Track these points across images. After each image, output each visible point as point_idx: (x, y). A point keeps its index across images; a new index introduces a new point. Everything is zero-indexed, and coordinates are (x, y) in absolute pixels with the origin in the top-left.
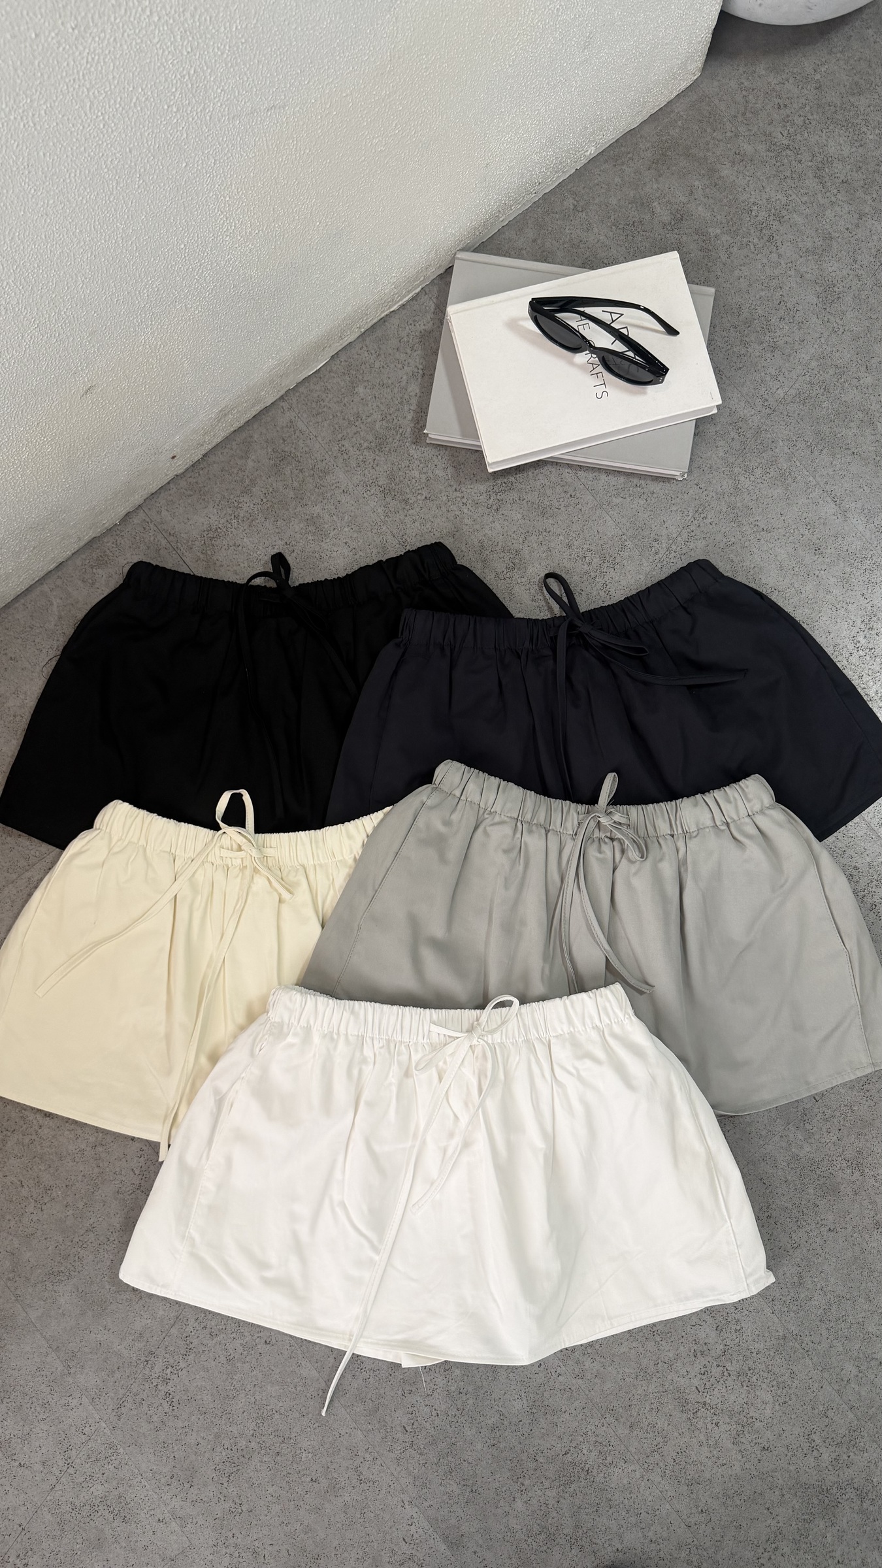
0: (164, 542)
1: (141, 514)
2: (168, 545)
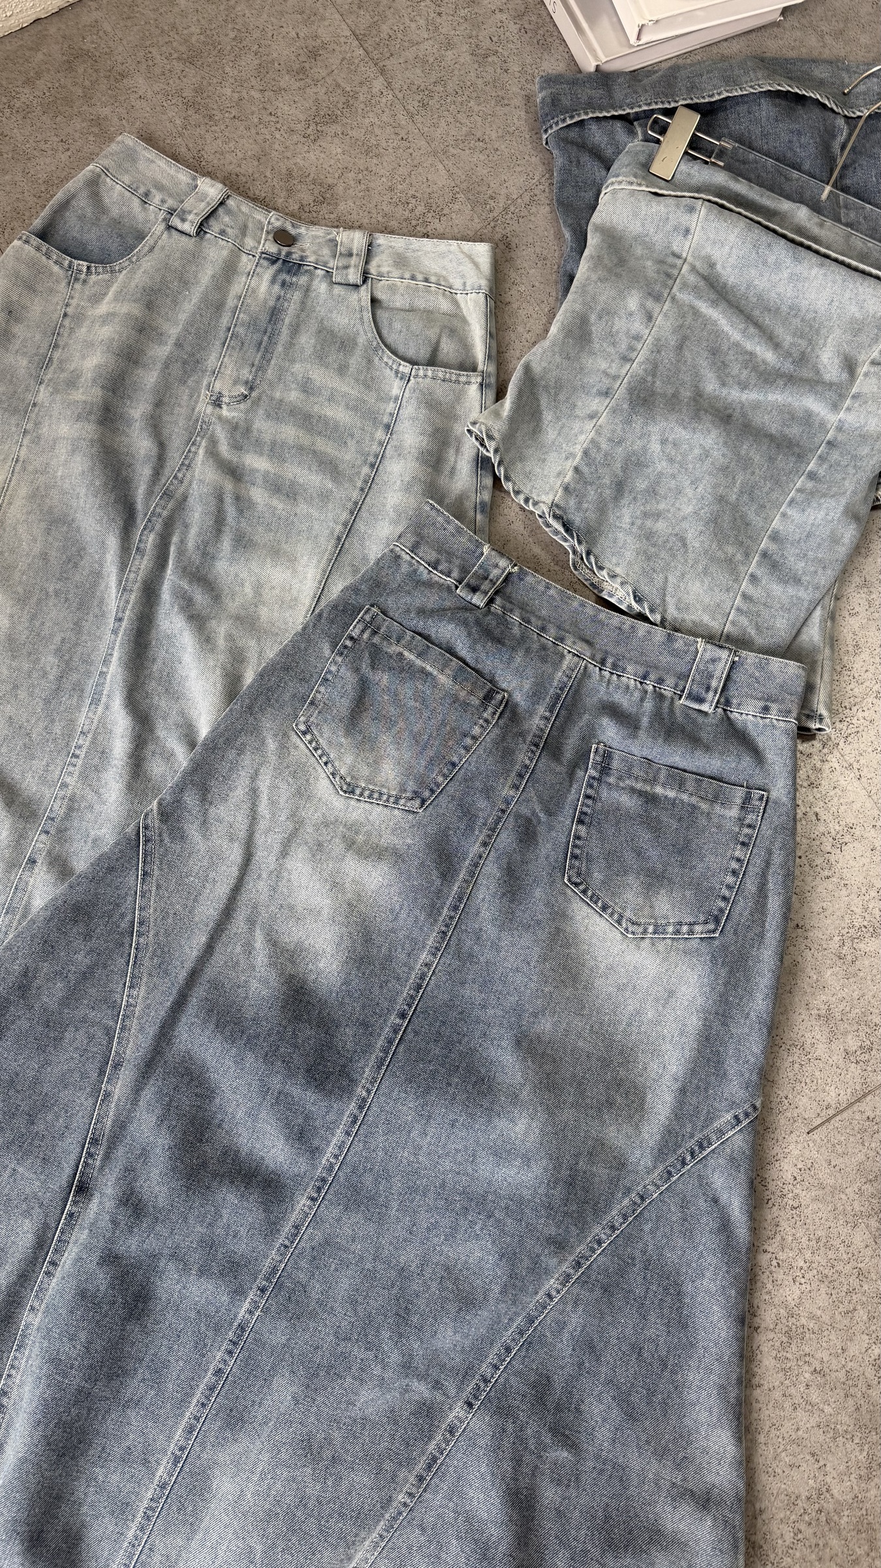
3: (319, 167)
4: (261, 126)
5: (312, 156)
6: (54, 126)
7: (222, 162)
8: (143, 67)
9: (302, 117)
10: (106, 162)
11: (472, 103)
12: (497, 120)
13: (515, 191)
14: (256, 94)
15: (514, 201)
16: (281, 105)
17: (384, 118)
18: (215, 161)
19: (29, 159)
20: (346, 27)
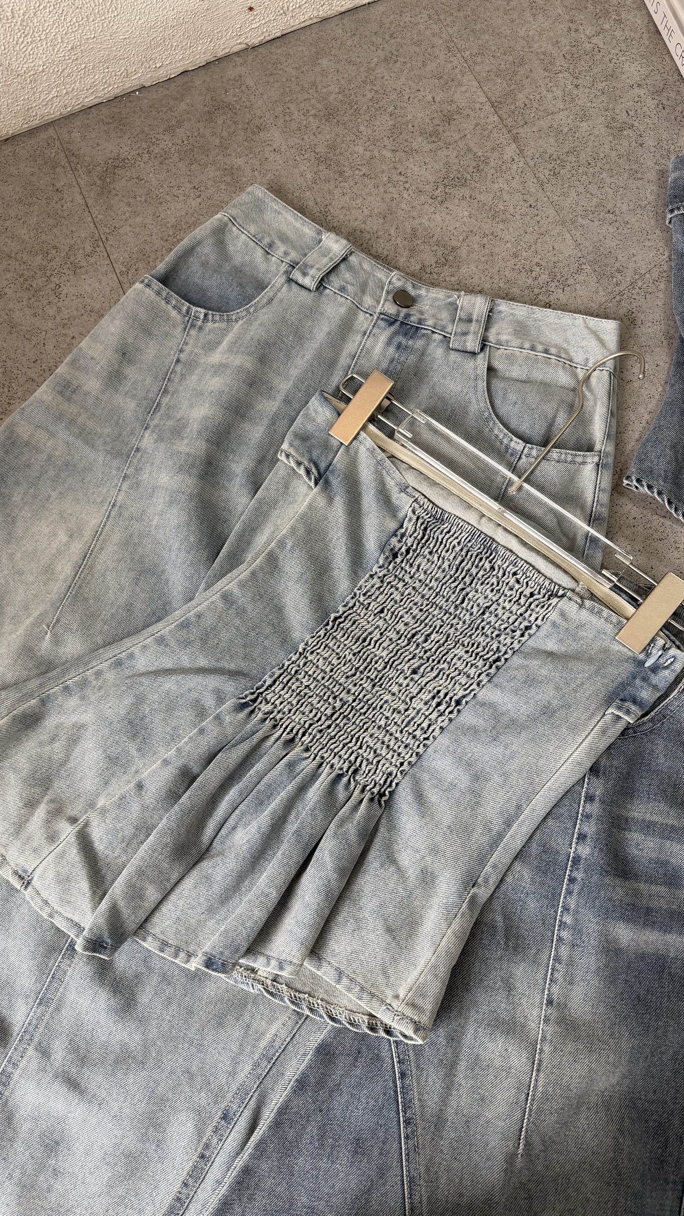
0: (64, 161)
1: (51, 132)
2: (67, 165)
3: (444, 228)
4: (390, 185)
5: (438, 217)
6: (189, 173)
7: (347, 218)
8: (280, 122)
9: (431, 178)
10: (234, 212)
11: (604, 175)
12: (629, 194)
13: (644, 267)
14: (388, 154)
15: (642, 276)
16: (411, 166)
17: (514, 184)
18: (341, 217)
19: (161, 203)
20: (482, 94)
